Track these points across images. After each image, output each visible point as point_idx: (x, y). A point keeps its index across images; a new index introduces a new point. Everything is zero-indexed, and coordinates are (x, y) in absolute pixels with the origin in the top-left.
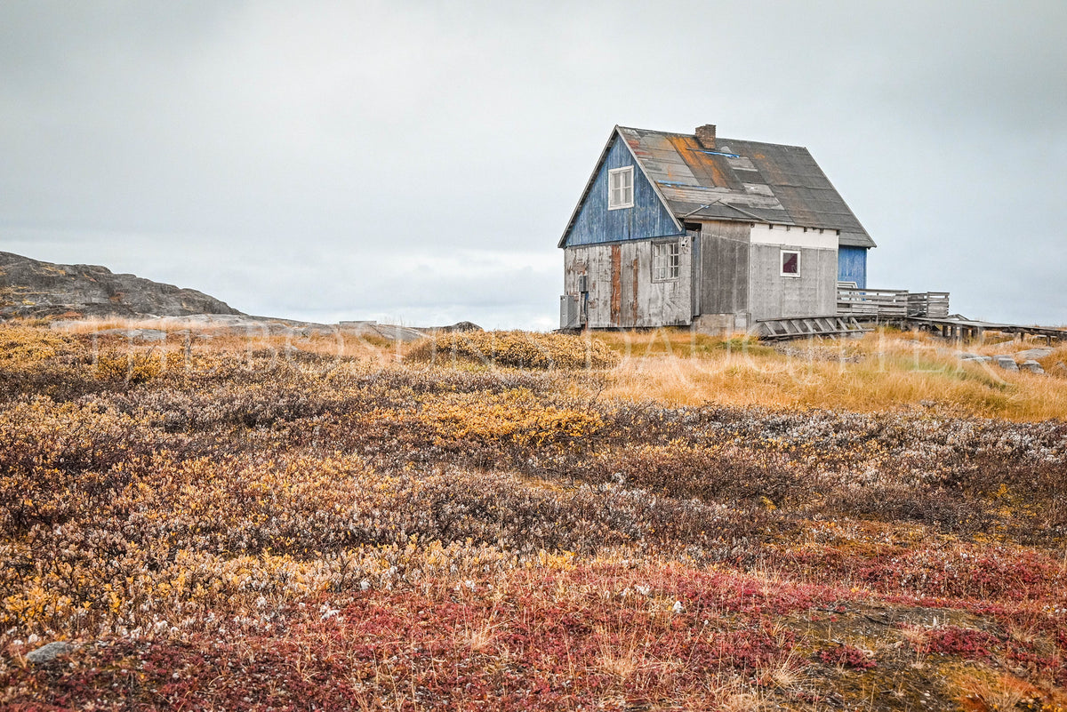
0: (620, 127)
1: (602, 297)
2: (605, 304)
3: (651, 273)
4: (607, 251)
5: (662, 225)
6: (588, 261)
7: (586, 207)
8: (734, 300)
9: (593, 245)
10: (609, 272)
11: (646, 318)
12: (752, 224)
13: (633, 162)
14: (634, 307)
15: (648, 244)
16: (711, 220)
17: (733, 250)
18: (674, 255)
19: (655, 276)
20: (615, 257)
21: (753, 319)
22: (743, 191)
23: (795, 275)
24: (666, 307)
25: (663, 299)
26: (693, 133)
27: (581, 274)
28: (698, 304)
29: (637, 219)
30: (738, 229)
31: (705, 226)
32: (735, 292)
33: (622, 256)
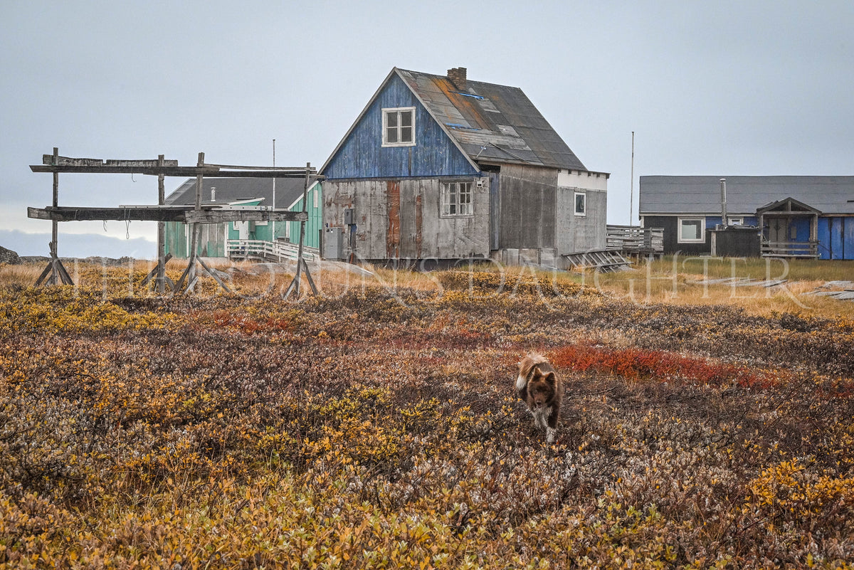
0: (399, 69)
1: (375, 229)
2: (379, 237)
3: (439, 210)
4: (381, 187)
5: (451, 163)
6: (355, 194)
7: (352, 142)
8: (540, 237)
9: (360, 179)
10: (384, 207)
11: (434, 250)
12: (559, 170)
13: (415, 102)
14: (419, 242)
15: (435, 182)
16: (511, 164)
17: (537, 191)
18: (466, 193)
19: (442, 212)
20: (391, 193)
21: (559, 254)
22: (499, 133)
23: (584, 215)
24: (458, 241)
25: (455, 234)
26: (446, 74)
27: (347, 207)
28: (497, 240)
29: (419, 157)
30: (544, 173)
31: (503, 168)
32: (540, 229)
33: (401, 191)
